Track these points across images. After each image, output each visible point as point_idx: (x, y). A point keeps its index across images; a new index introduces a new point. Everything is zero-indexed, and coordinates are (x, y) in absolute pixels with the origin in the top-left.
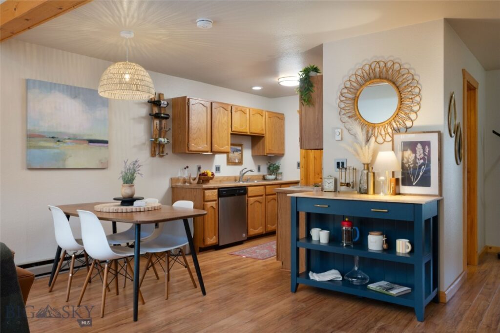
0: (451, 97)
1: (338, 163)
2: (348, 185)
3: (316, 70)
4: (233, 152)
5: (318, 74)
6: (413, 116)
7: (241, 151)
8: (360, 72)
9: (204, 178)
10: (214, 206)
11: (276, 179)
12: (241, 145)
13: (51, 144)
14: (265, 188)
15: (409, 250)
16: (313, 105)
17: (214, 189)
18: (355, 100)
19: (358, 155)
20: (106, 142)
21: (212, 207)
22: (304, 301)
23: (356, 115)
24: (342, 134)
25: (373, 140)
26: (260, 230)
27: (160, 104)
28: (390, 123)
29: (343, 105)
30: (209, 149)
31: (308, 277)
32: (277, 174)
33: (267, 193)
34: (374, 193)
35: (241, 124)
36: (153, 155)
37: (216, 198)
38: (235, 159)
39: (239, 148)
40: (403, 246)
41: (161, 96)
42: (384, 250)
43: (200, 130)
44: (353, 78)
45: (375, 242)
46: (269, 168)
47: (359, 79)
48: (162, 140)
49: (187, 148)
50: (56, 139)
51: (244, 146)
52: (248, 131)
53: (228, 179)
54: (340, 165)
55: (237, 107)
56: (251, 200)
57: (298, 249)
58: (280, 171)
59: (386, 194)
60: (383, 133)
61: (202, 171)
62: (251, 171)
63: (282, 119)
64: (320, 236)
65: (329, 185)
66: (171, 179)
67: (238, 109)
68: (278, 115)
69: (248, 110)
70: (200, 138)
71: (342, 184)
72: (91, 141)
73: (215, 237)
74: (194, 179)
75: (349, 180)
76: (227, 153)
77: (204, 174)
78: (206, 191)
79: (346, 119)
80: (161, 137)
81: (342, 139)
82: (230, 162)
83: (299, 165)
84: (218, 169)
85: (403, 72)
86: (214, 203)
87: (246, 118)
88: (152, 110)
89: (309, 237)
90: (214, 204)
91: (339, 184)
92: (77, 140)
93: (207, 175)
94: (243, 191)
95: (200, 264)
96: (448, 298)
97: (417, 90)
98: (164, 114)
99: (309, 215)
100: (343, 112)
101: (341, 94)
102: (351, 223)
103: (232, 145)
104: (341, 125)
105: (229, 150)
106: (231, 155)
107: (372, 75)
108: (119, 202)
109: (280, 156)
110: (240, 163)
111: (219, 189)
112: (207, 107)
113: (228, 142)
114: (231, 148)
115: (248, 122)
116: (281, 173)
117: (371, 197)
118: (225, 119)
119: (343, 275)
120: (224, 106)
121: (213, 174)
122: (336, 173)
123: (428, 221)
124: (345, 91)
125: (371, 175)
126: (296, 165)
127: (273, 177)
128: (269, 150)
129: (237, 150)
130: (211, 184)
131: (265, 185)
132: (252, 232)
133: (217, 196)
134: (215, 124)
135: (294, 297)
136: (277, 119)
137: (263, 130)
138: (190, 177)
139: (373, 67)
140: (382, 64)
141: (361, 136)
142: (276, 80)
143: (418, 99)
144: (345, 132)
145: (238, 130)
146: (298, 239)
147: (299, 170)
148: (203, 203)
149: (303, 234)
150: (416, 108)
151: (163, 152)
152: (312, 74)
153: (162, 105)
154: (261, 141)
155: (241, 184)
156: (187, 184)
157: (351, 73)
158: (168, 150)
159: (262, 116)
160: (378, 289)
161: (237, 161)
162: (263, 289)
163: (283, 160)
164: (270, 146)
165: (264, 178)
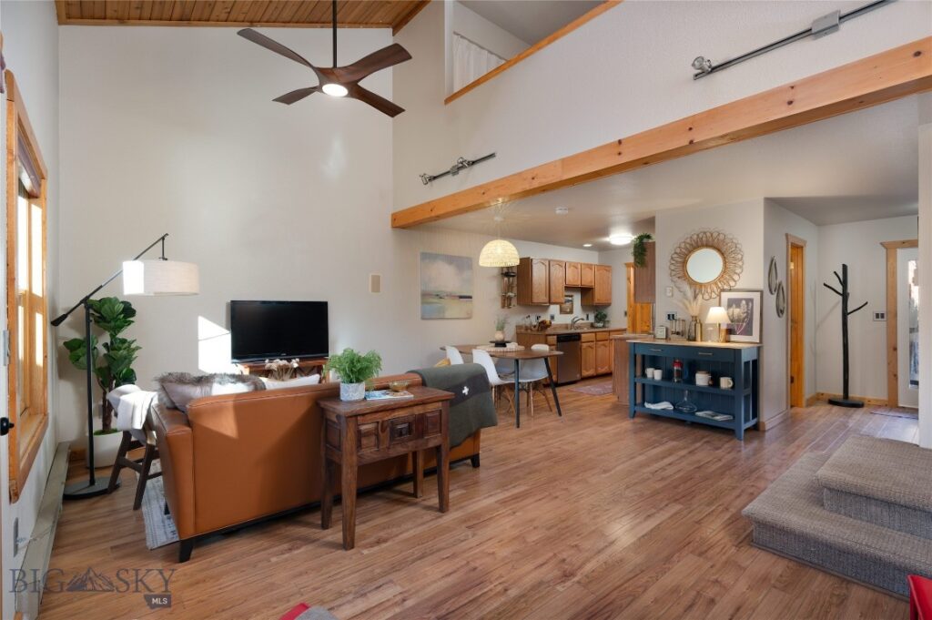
0: (772, 261)
1: (669, 315)
2: (678, 333)
3: (648, 237)
4: (565, 303)
5: (650, 241)
6: (736, 277)
7: (572, 301)
8: (688, 241)
9: (543, 326)
11: (604, 327)
12: (572, 296)
13: (435, 300)
14: (595, 335)
15: (731, 386)
16: (646, 267)
17: (554, 335)
18: (684, 263)
19: (687, 308)
20: (470, 297)
22: (642, 423)
23: (685, 276)
24: (672, 291)
25: (700, 297)
26: (591, 372)
28: (716, 284)
29: (673, 268)
30: (547, 301)
31: (644, 406)
32: (604, 322)
33: (597, 340)
34: (701, 340)
35: (573, 278)
36: (503, 307)
37: (557, 343)
39: (571, 299)
40: (725, 383)
42: (709, 385)
43: (540, 285)
44: (683, 245)
45: (702, 379)
46: (596, 317)
47: (688, 246)
48: (510, 294)
49: (531, 301)
50: (439, 296)
51: (575, 297)
52: (579, 283)
53: (561, 326)
54: (671, 317)
55: (570, 263)
56: (584, 345)
57: (635, 384)
58: (607, 319)
59: (713, 341)
60: (709, 291)
61: (540, 320)
62: (582, 319)
63: (609, 271)
64: (655, 374)
65: (661, 333)
66: (516, 326)
67: (571, 265)
68: (607, 268)
69: (579, 265)
70: (541, 292)
71: (673, 333)
72: (461, 297)
73: (555, 376)
74: (535, 326)
75: (679, 329)
76: (560, 303)
77: (543, 322)
78: (548, 337)
79: (676, 279)
80: (509, 292)
81: (672, 295)
82: (562, 311)
83: (626, 314)
84: (552, 317)
85: (727, 241)
86: (554, 347)
87: (578, 272)
89: (644, 375)
91: (670, 333)
92: (452, 296)
93: (545, 323)
94: (576, 338)
95: (558, 394)
96: (767, 428)
97: (740, 256)
98: (512, 273)
99: (643, 357)
100: (674, 273)
101: (672, 258)
102: (681, 364)
103: (565, 296)
104: (672, 285)
105: (562, 301)
106: (563, 305)
107: (700, 243)
108: (494, 344)
109: (609, 305)
110: (571, 312)
111: (558, 335)
112: (546, 265)
113: (562, 293)
114: (564, 299)
115: (580, 276)
116: (609, 321)
117: (699, 343)
118: (561, 274)
119: (673, 405)
120: (559, 263)
121: (550, 322)
122: (668, 324)
123: (747, 363)
124: (675, 256)
125: (698, 326)
126: (623, 314)
127: (601, 325)
128: (598, 300)
129: (568, 301)
130: (549, 331)
131: (595, 332)
132: (585, 373)
133: (557, 341)
134: (552, 279)
135: (632, 421)
137: (592, 283)
138: (531, 325)
139: (701, 236)
140: (708, 234)
141: (689, 293)
142: (607, 239)
143: (740, 263)
144: (676, 290)
145: (570, 283)
146: (635, 376)
147: (626, 319)
149: (639, 373)
150: (738, 271)
151: (510, 304)
152: (645, 240)
154: (590, 292)
155: (573, 331)
156: (529, 331)
157: (675, 246)
158: (514, 302)
159: (592, 269)
160: (704, 416)
161: (568, 310)
162: (606, 415)
163: (610, 308)
164: (599, 297)
165: (592, 326)
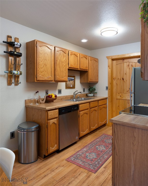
4: (69, 81)
7: (74, 80)
9: (49, 100)
10: (56, 122)
11: (94, 96)
12: (74, 77)
14: (90, 104)
17: (56, 109)
21: (54, 123)
26: (87, 132)
27: (15, 45)
30: (53, 79)
32: (94, 93)
33: (91, 107)
36: (9, 83)
37: (57, 116)
38: (70, 85)
39: (73, 78)
41: (16, 40)
43: (46, 65)
46: (89, 90)
49: (36, 78)
51: (76, 77)
52: (79, 68)
53: (66, 98)
56: (82, 113)
58: (95, 91)
62: (81, 92)
63: (97, 62)
66: (25, 100)
67: (73, 53)
68: (95, 59)
69: (79, 55)
70: (46, 72)
73: (56, 145)
74: (43, 100)
76: (66, 81)
77: (49, 97)
78: (49, 112)
80: (15, 70)
82: (67, 87)
83: (107, 88)
84: (60, 92)
86: (56, 119)
87: (78, 59)
88: (8, 49)
90: (55, 121)
93: (51, 97)
94: (76, 108)
98: (17, 53)
103: (69, 76)
105: (67, 80)
106: (68, 83)
109: (96, 83)
110: (74, 87)
111: (59, 109)
112: (51, 49)
113: (66, 74)
114: (68, 78)
115: (79, 62)
116: (96, 93)
118: (64, 59)
121: (56, 96)
126: (105, 88)
127: (92, 95)
128: (91, 79)
129: (72, 80)
132: (82, 134)
133: (58, 114)
136: (95, 61)
137: (87, 67)
138: (40, 98)
145: (72, 67)
147: (107, 91)
148: (47, 121)
151: (18, 82)
153: (16, 46)
154: (86, 74)
159: (87, 59)
161: (71, 86)
163: (97, 84)
164: (91, 77)
165: (87, 95)
